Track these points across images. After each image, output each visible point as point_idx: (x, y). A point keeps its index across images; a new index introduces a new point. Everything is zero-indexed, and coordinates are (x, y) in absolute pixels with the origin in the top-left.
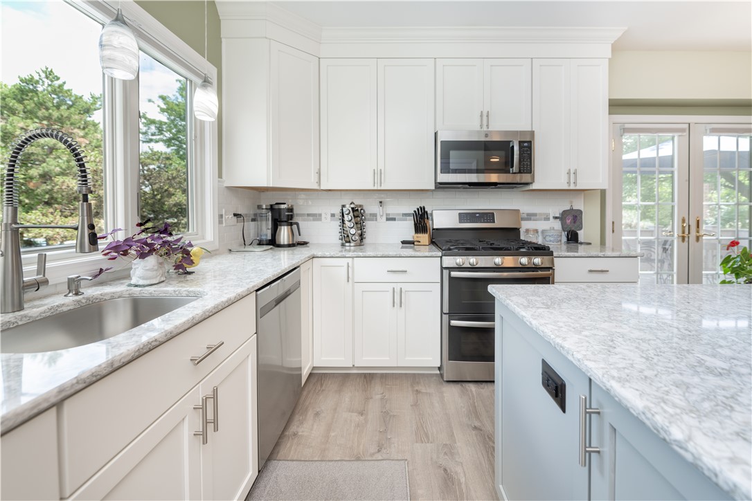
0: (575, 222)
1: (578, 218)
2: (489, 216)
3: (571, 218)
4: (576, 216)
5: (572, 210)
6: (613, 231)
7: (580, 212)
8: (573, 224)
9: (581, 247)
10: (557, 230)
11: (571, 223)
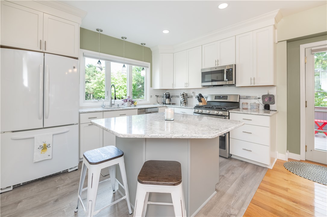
0: (270, 101)
1: (272, 99)
2: (225, 97)
3: (268, 99)
4: (271, 98)
5: (268, 95)
6: (306, 106)
7: (273, 96)
8: (269, 101)
9: (271, 112)
10: (257, 104)
11: (268, 101)
